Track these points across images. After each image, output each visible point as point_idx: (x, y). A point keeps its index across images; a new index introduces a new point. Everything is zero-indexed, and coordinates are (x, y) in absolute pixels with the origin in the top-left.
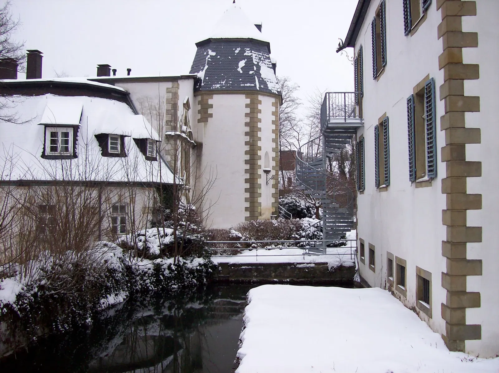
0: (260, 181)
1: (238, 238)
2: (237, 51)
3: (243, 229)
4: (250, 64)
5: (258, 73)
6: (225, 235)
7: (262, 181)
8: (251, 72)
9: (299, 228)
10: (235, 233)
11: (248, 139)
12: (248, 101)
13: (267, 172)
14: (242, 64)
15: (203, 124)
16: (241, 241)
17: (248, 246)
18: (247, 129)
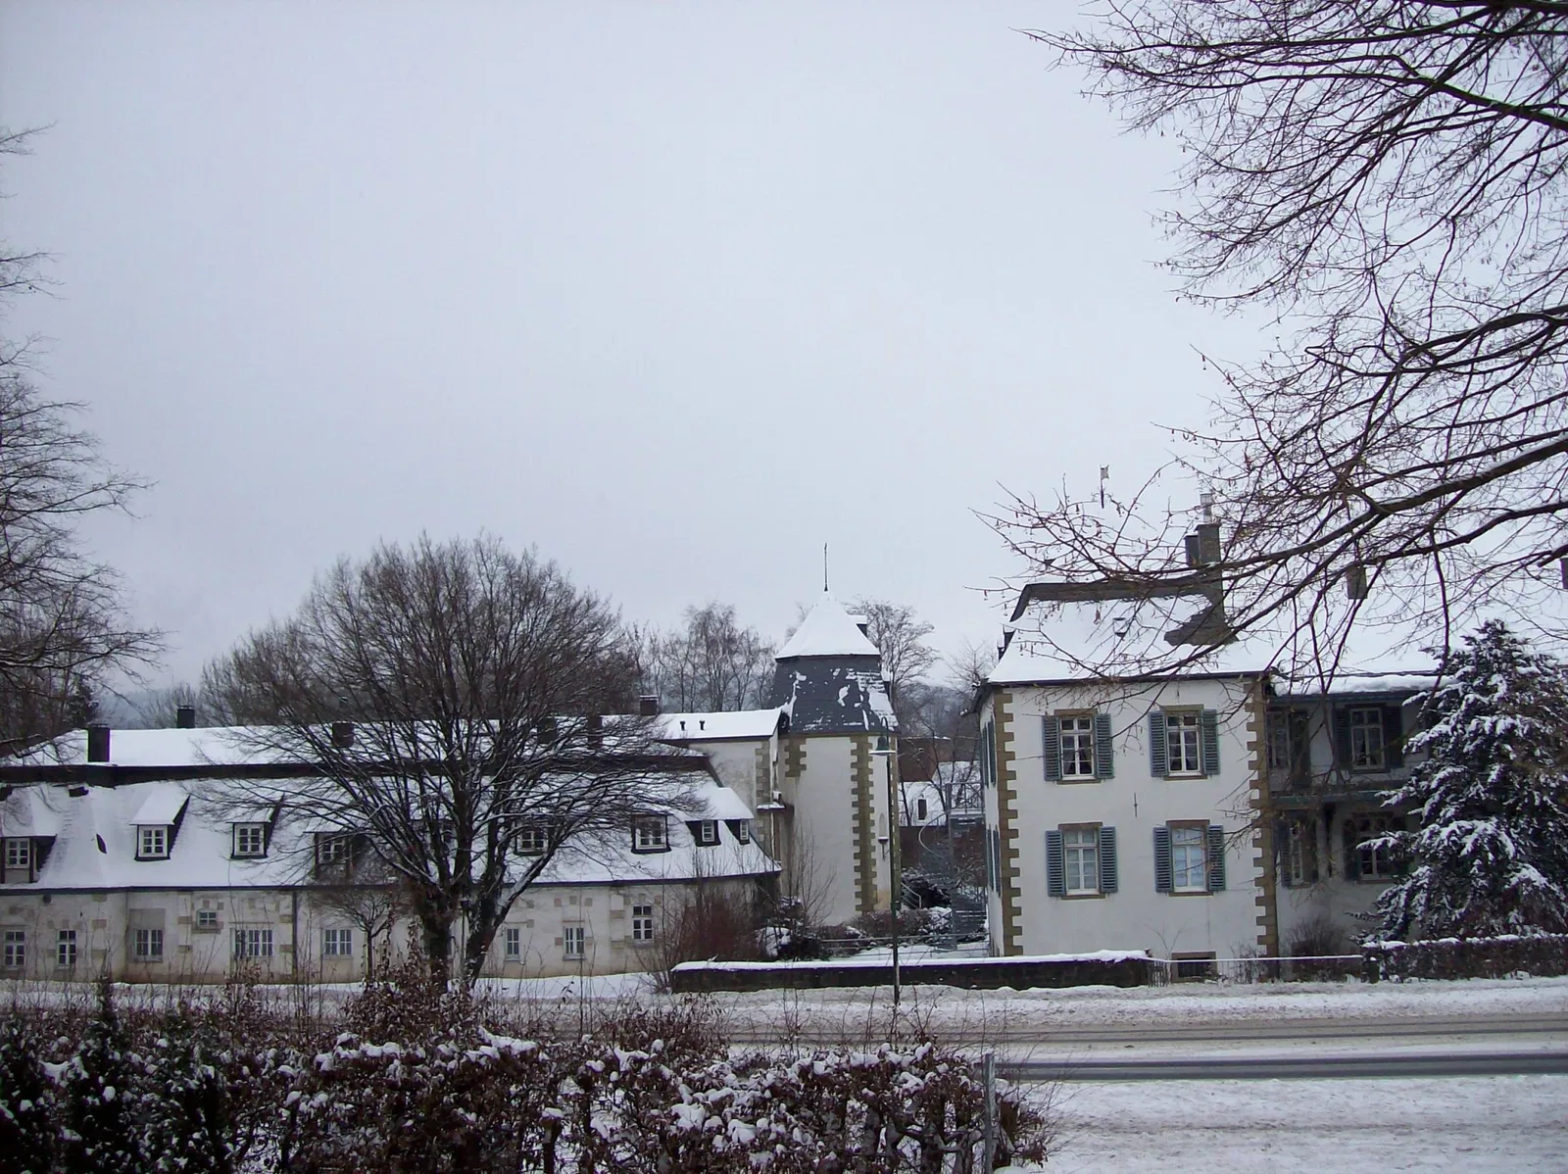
0: (874, 855)
1: (855, 936)
2: (835, 674)
3: (857, 924)
4: (854, 692)
5: (866, 705)
6: (839, 931)
7: (876, 855)
8: (856, 705)
9: (927, 920)
10: (852, 930)
11: (855, 798)
12: (854, 746)
13: (882, 842)
14: (843, 692)
15: (793, 779)
16: (859, 939)
17: (866, 945)
18: (855, 785)
